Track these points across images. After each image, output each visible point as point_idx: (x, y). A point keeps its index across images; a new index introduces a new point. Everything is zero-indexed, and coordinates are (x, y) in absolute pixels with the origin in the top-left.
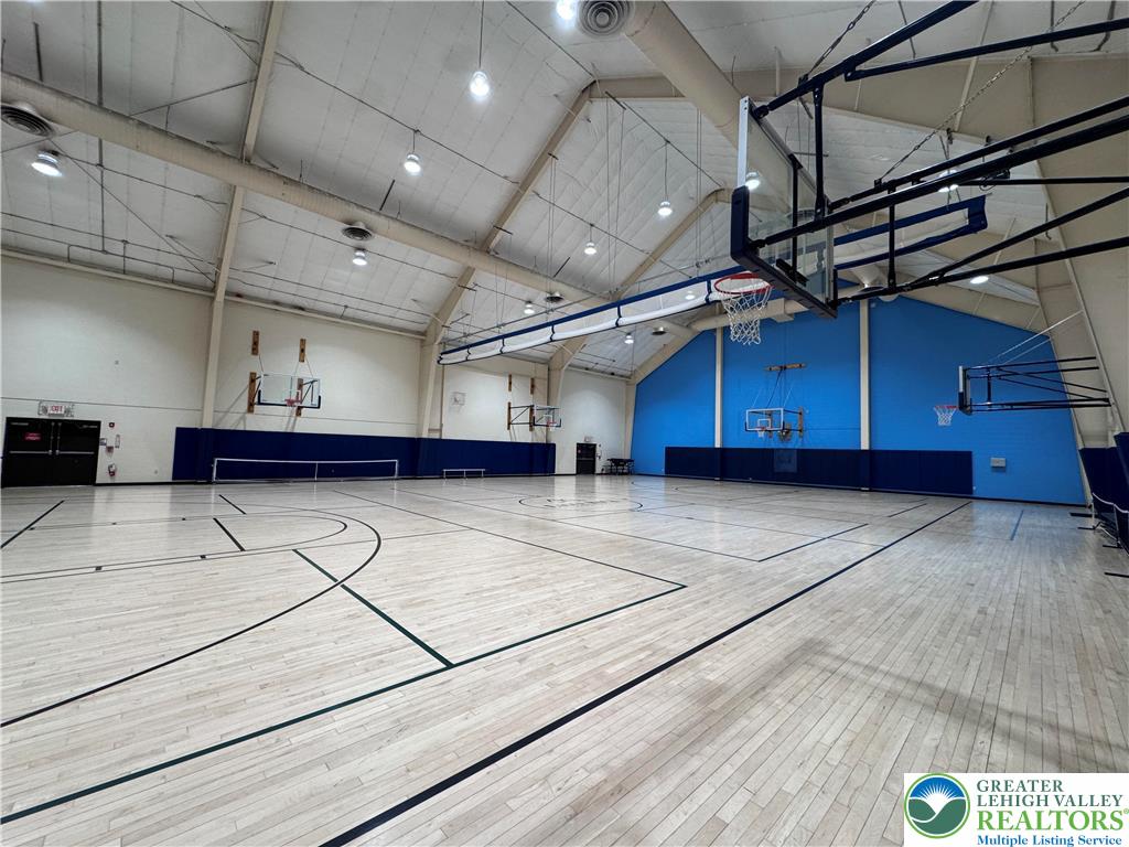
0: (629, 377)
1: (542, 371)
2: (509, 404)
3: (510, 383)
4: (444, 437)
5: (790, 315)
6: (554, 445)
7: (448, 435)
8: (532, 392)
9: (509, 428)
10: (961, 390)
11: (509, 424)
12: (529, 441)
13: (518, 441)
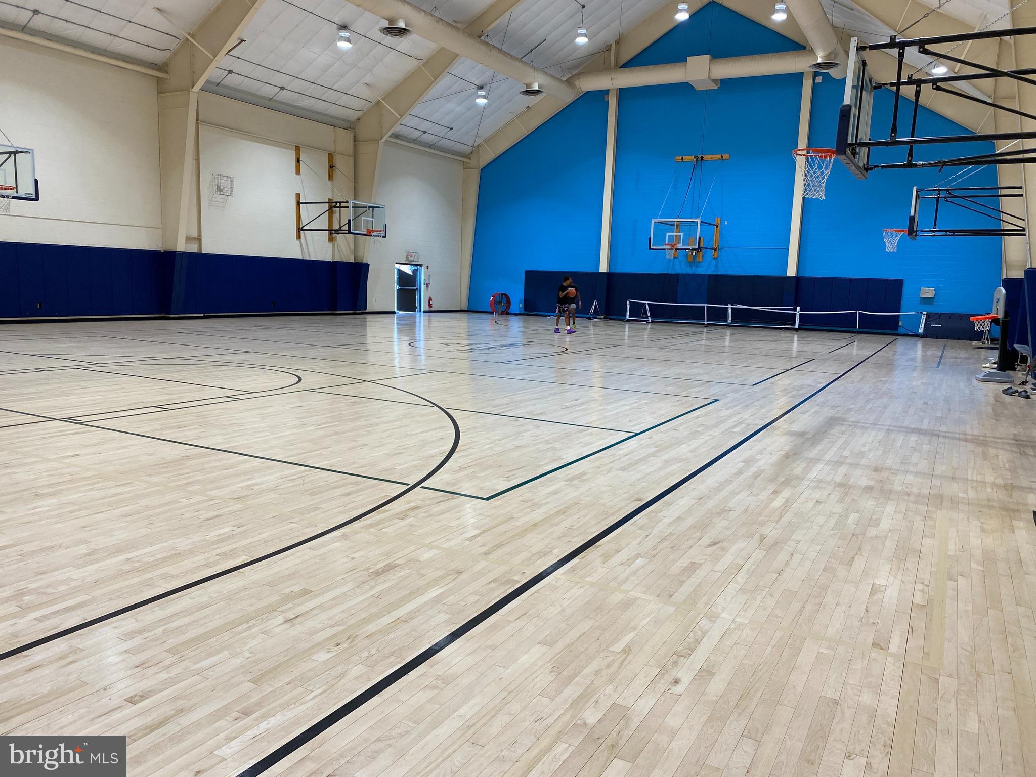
0: (468, 156)
1: (344, 141)
2: (298, 196)
3: (298, 160)
4: (203, 252)
5: (714, 81)
6: (367, 265)
7: (211, 246)
8: (330, 177)
9: (299, 237)
10: (912, 214)
11: (300, 229)
12: (329, 258)
13: (313, 258)
